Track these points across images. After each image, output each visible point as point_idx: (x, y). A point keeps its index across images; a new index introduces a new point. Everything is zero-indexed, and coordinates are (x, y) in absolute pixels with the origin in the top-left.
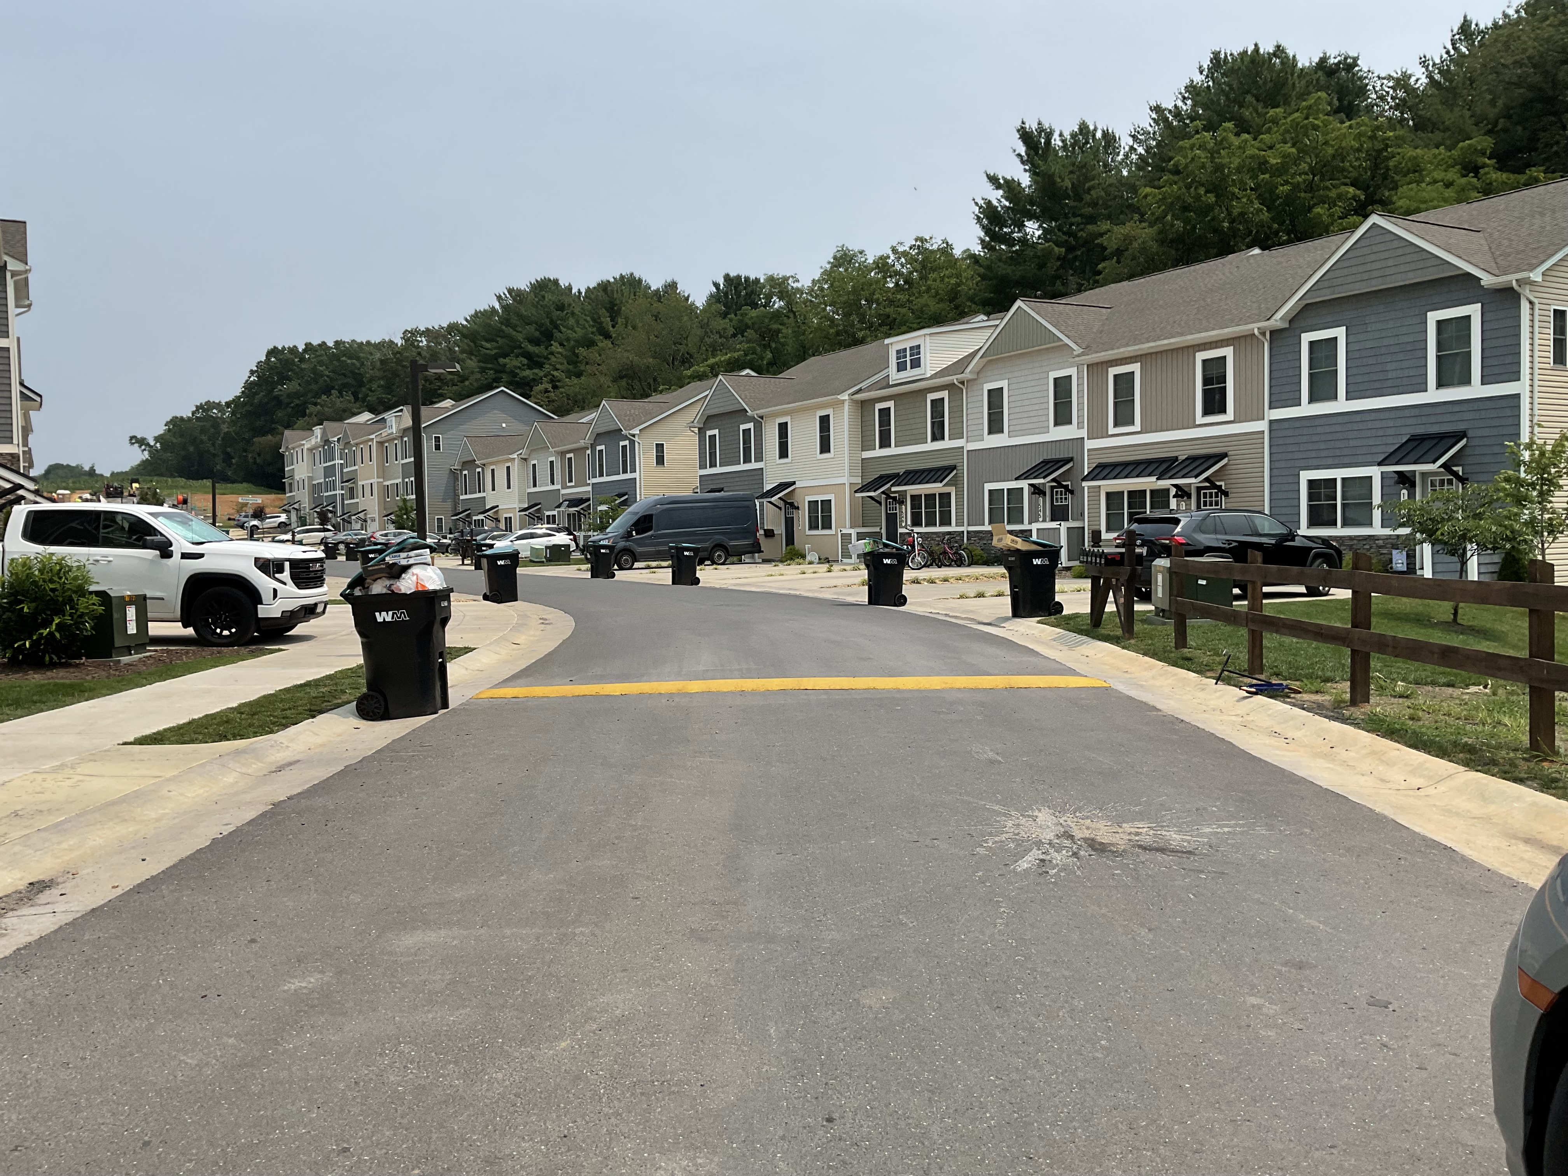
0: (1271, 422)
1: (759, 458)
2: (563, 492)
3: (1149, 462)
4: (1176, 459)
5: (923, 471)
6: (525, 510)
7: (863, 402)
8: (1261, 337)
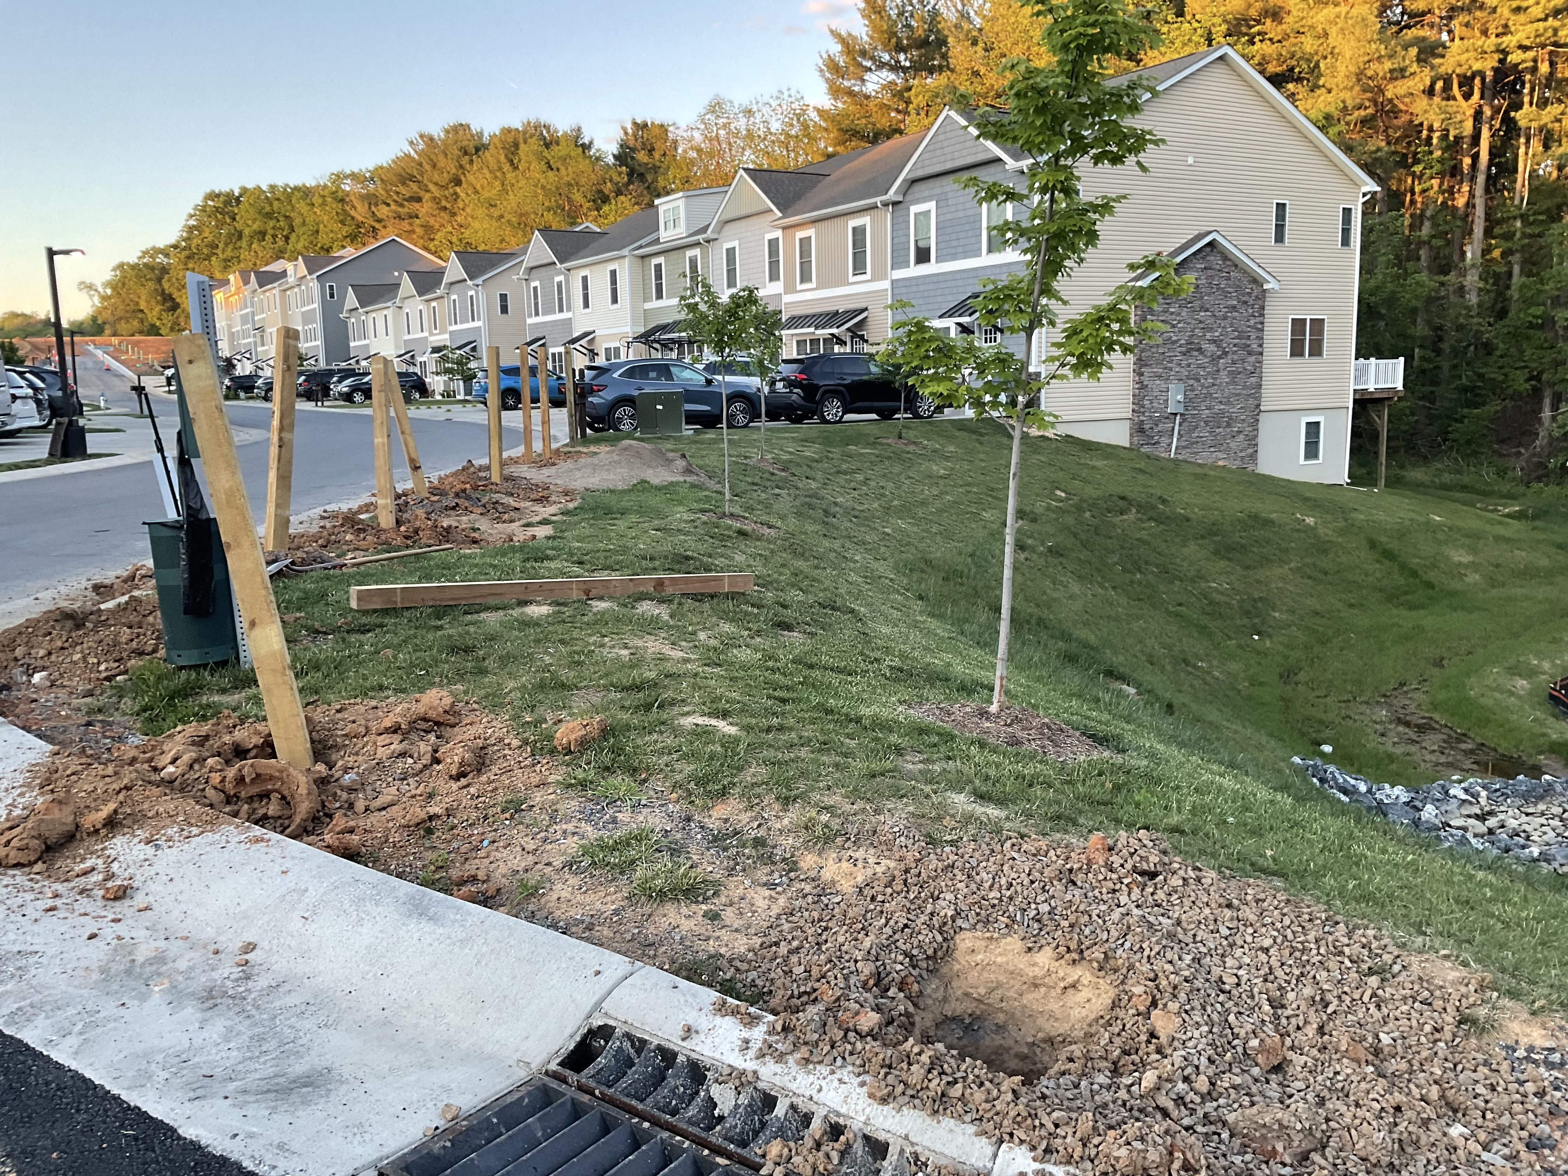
0: (893, 282)
1: (569, 309)
2: (432, 339)
3: (821, 315)
6: (401, 356)
7: (643, 257)
8: (883, 208)
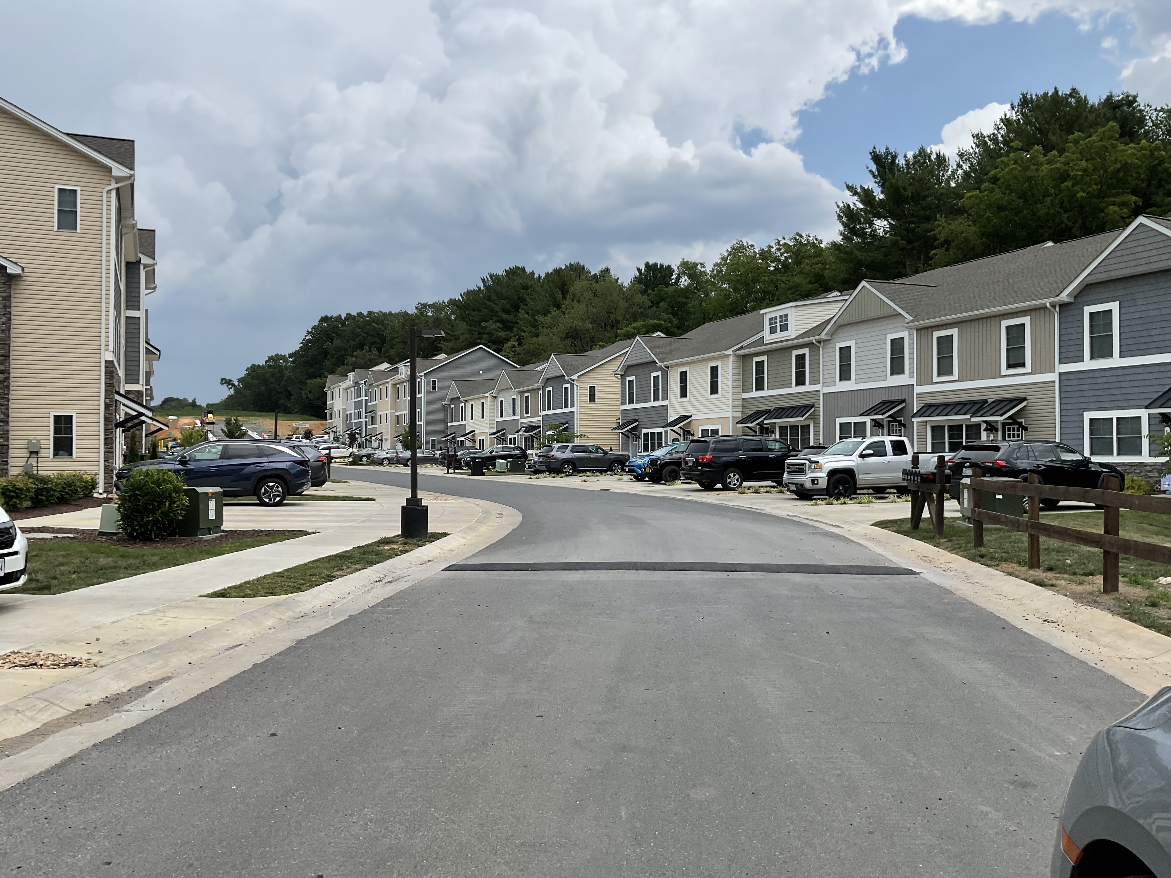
0: (1061, 374)
1: (665, 398)
2: (522, 421)
3: (965, 404)
4: (986, 401)
5: (789, 408)
6: (494, 434)
7: (743, 357)
8: (1052, 309)
